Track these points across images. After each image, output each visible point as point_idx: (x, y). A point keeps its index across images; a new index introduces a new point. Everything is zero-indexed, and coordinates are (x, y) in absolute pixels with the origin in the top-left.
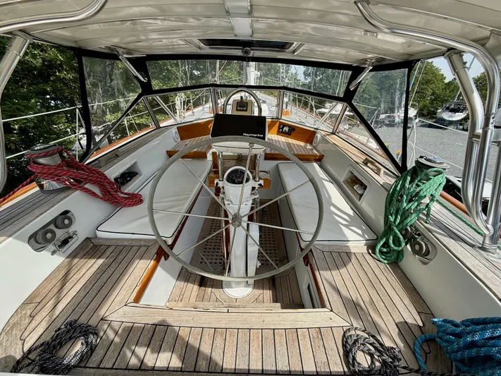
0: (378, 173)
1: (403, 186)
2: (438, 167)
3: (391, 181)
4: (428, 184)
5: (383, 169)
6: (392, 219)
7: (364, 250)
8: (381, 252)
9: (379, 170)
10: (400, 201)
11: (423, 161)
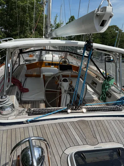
0: (100, 80)
1: (105, 82)
2: (112, 77)
3: (103, 82)
4: (110, 81)
5: (101, 79)
6: (103, 90)
7: (98, 99)
8: (101, 99)
9: (100, 79)
10: (105, 86)
11: (109, 76)
